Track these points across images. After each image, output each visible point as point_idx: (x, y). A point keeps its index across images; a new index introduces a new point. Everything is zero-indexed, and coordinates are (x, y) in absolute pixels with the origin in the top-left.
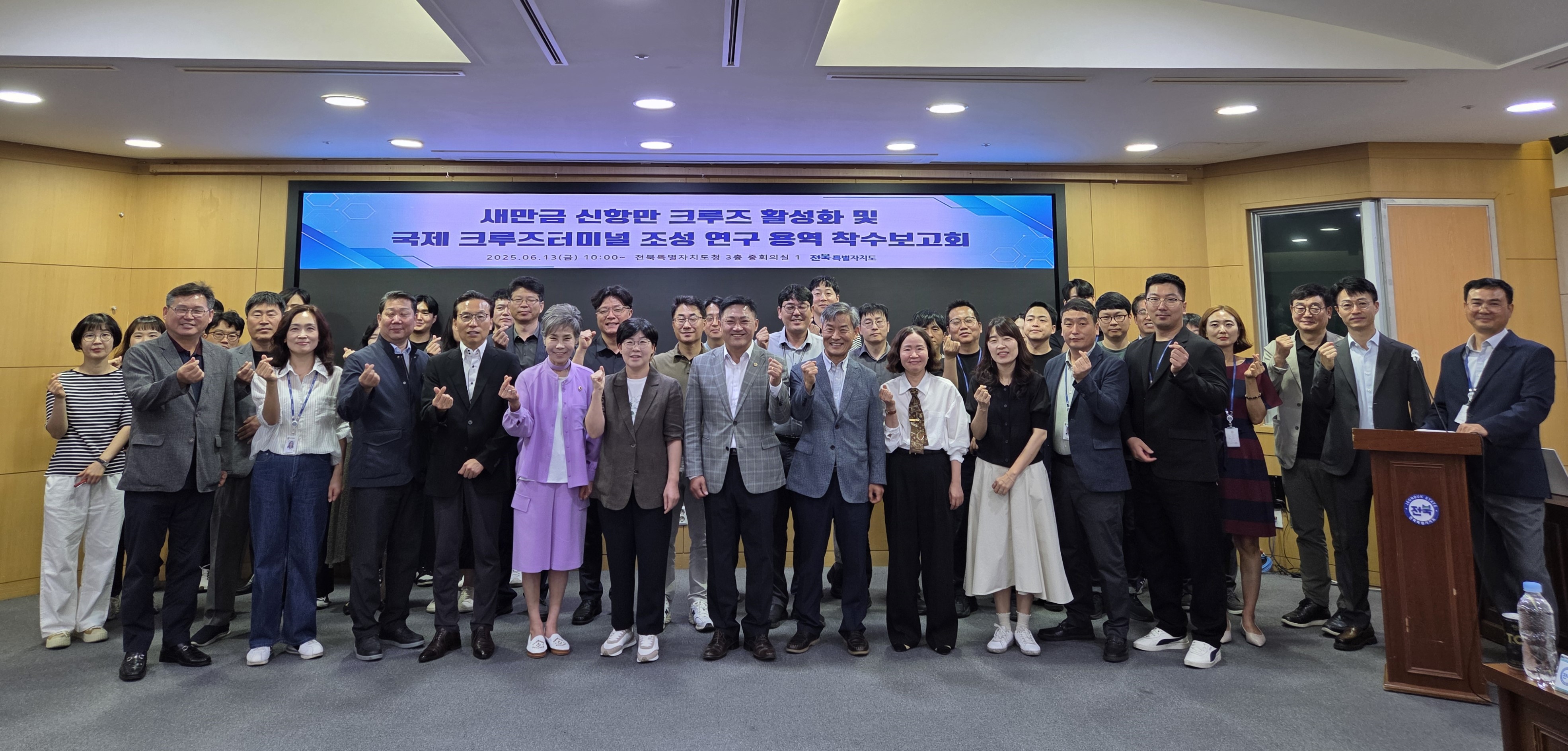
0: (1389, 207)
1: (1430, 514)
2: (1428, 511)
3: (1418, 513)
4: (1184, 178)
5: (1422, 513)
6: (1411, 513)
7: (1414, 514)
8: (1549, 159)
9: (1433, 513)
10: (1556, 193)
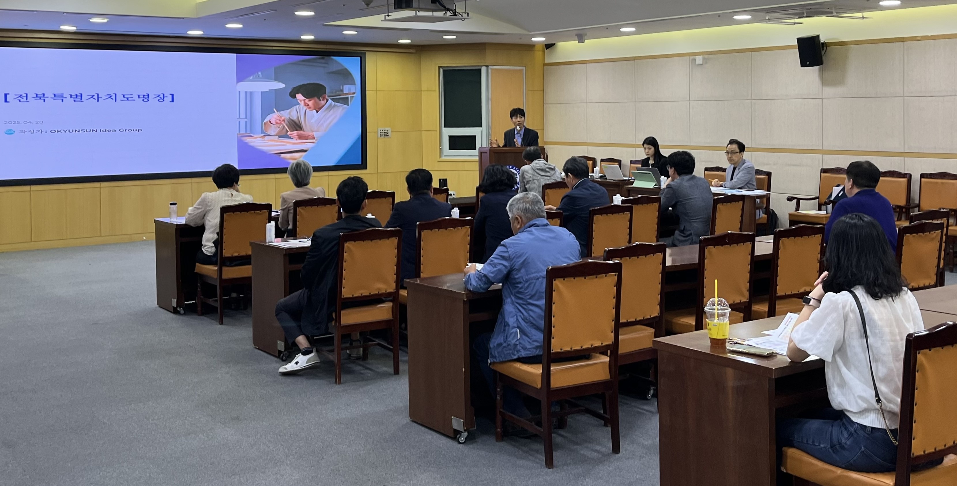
0: (491, 69)
4: (414, 51)
8: (544, 51)
10: (545, 65)
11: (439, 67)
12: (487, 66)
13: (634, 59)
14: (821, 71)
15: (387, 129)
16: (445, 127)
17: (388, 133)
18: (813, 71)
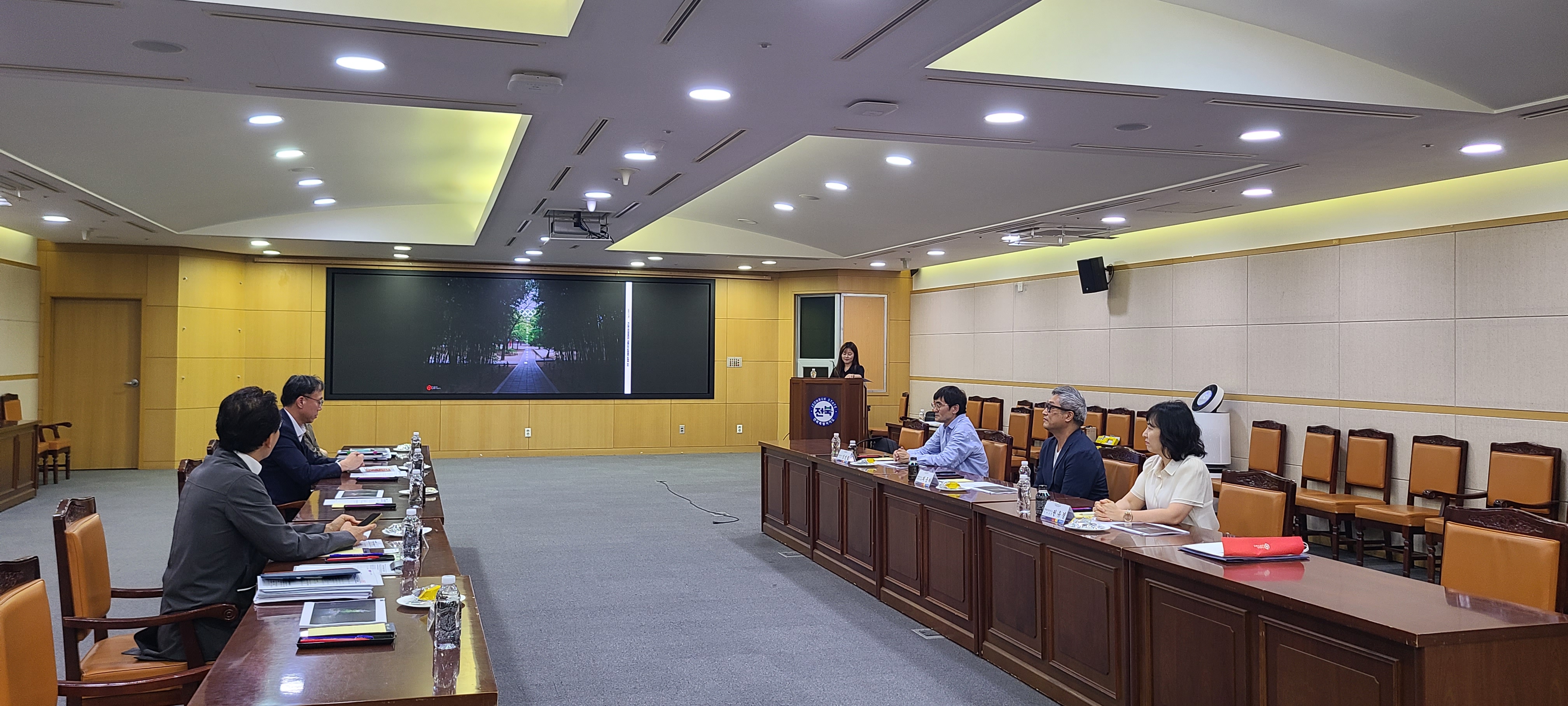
0: (845, 297)
1: (830, 415)
2: (828, 412)
3: (821, 414)
4: (770, 278)
5: (824, 414)
6: (815, 415)
7: (817, 415)
8: (911, 278)
9: (833, 414)
10: (913, 292)
11: (795, 295)
12: (840, 294)
13: (974, 285)
14: (1110, 296)
15: (738, 358)
16: (801, 358)
17: (738, 363)
18: (1101, 297)
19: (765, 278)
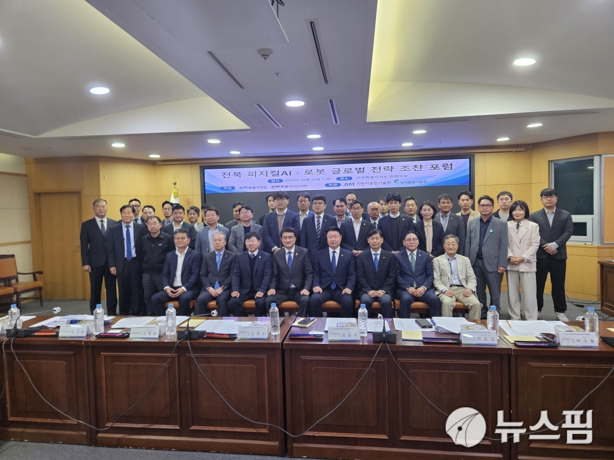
0: (604, 158)
4: (524, 149)
11: (549, 161)
12: (600, 155)
19: (519, 149)
